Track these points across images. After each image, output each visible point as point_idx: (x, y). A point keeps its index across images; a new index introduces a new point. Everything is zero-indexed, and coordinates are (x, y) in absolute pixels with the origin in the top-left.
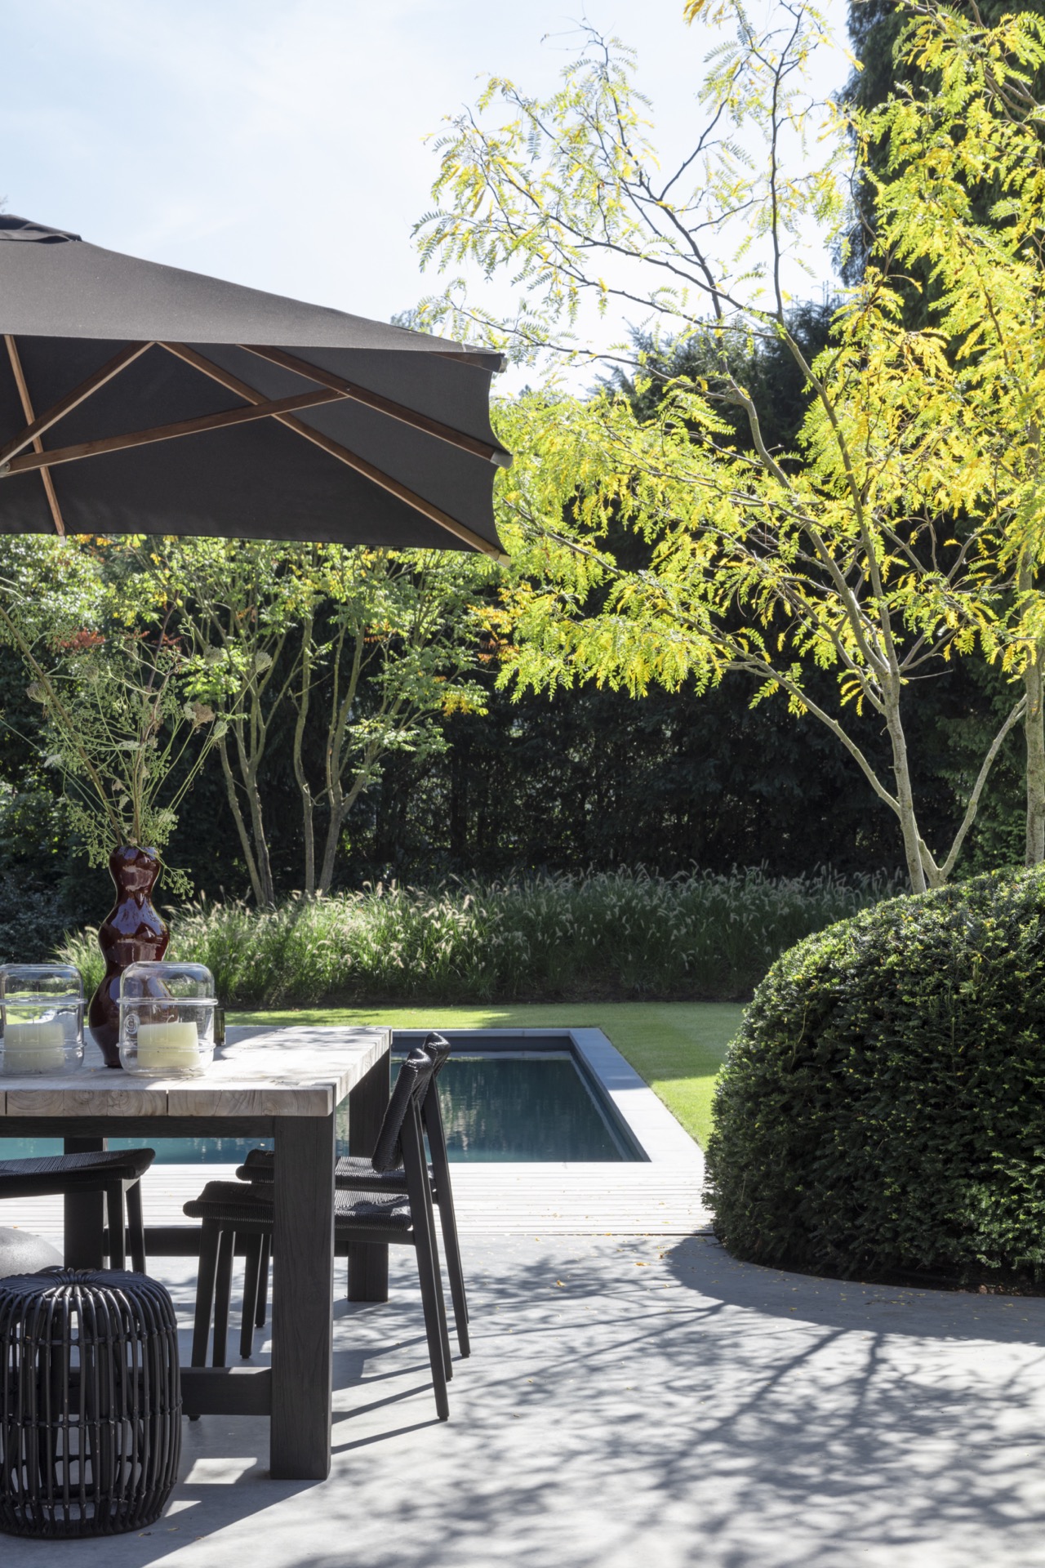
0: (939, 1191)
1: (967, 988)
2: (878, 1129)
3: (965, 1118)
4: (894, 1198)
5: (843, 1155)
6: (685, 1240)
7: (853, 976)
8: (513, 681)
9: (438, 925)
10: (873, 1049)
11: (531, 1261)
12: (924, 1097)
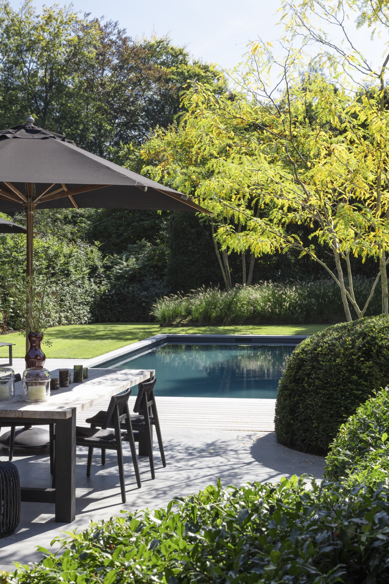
0: (328, 426)
1: (338, 360)
2: (312, 405)
3: (336, 403)
4: (316, 427)
5: (303, 412)
6: (269, 434)
7: (310, 353)
8: (228, 248)
9: (284, 297)
10: (311, 378)
11: (210, 442)
12: (325, 395)
